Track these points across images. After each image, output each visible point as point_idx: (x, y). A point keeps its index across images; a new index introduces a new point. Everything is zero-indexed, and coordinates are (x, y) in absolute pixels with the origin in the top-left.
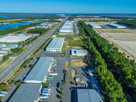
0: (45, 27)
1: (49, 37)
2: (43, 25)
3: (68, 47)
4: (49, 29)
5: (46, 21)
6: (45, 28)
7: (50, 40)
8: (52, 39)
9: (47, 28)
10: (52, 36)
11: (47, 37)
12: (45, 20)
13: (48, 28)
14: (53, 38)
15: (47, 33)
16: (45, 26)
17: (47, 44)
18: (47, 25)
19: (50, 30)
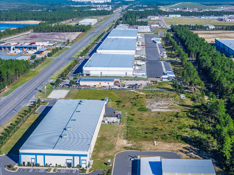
0: (20, 55)
1: (34, 98)
2: (13, 44)
3: (125, 142)
4: (37, 62)
5: (27, 28)
6: (20, 58)
7: (39, 110)
8: (48, 109)
9: (26, 58)
10: (49, 93)
11: (27, 98)
12: (22, 22)
13: (33, 57)
14: (54, 101)
15: (28, 79)
16: (19, 51)
17: (24, 128)
18: (27, 44)
19: (40, 68)
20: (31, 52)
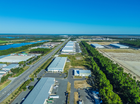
0: (48, 47)
1: (51, 57)
2: (46, 45)
3: (71, 66)
4: (52, 49)
5: (49, 41)
6: (48, 48)
7: (52, 59)
8: (54, 59)
9: (49, 48)
10: (54, 56)
11: (49, 57)
12: (48, 40)
13: (51, 48)
14: (56, 57)
15: (50, 53)
16: (47, 46)
17: (49, 63)
18: (49, 45)
19: (52, 50)
20: (50, 47)
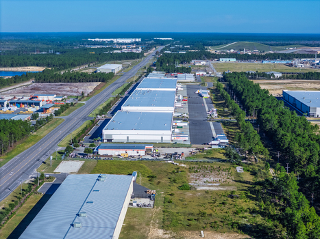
0: (17, 113)
1: (35, 173)
2: (7, 99)
4: (40, 123)
5: (26, 76)
6: (16, 118)
7: (42, 189)
8: (54, 187)
9: (25, 118)
10: (56, 165)
11: (25, 173)
12: (20, 69)
13: (34, 116)
14: (63, 177)
15: (28, 146)
16: (15, 108)
17: (21, 213)
18: (26, 99)
19: (43, 131)
20: (32, 110)
